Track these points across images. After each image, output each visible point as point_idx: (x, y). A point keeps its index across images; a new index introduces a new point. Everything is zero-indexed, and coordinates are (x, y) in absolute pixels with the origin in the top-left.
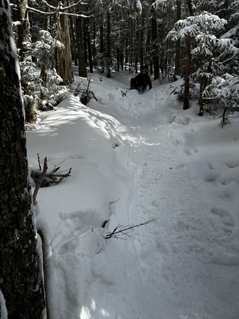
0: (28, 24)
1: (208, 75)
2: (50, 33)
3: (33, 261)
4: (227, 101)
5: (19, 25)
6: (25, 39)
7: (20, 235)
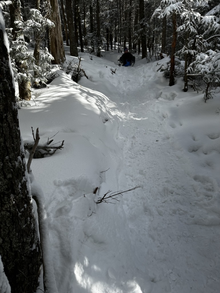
0: (19, 4)
1: (192, 52)
2: (40, 12)
3: (29, 223)
4: (210, 77)
5: (11, 4)
6: (17, 18)
7: (16, 199)
